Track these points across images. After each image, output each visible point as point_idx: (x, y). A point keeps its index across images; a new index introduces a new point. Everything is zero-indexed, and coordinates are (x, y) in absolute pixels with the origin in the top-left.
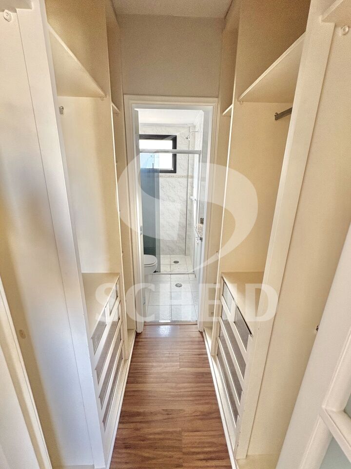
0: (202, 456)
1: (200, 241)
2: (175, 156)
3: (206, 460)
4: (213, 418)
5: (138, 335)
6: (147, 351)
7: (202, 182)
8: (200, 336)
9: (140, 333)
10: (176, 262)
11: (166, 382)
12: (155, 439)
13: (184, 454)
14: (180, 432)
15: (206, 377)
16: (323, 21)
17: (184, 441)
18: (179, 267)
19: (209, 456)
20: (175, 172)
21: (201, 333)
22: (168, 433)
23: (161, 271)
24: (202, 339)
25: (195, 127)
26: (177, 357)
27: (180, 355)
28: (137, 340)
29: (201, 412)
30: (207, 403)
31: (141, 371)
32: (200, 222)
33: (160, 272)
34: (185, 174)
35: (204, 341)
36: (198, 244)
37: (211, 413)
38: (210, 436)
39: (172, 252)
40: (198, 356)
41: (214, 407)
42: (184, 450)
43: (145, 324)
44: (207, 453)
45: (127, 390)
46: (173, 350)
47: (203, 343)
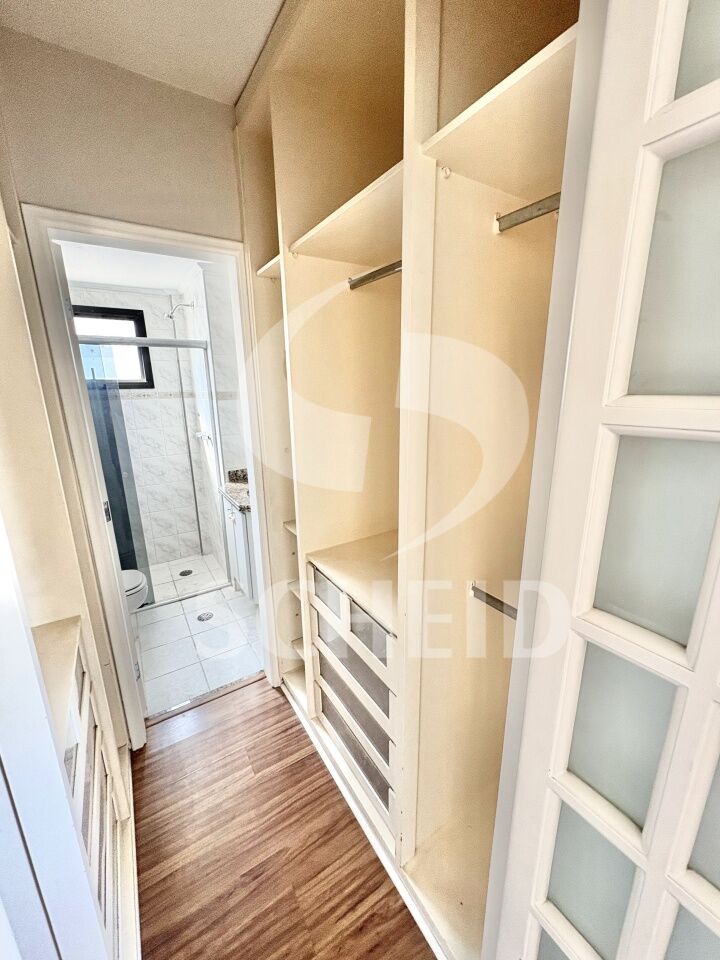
0: (344, 908)
1: (239, 515)
2: (144, 352)
3: (353, 908)
4: (342, 830)
5: (137, 757)
6: (169, 779)
7: (220, 402)
8: (278, 695)
9: (142, 751)
10: (185, 574)
11: (233, 818)
12: (243, 946)
13: (311, 928)
14: (292, 895)
15: (311, 764)
16: (425, 154)
17: (304, 906)
18: (195, 582)
19: (356, 898)
20: (152, 386)
21: (279, 689)
22: (266, 913)
23: (156, 600)
24: (282, 700)
25: (181, 296)
26: (244, 756)
27: (249, 751)
28: (138, 766)
29: (320, 830)
30: (327, 808)
31: (167, 829)
32: (227, 479)
33: (153, 602)
34: (177, 390)
35: (287, 702)
36: (234, 522)
37: (336, 822)
38: (347, 862)
39: (172, 554)
40: (284, 735)
41: (339, 808)
42: (309, 922)
43: (149, 723)
44: (350, 896)
45: (143, 889)
46: (228, 749)
47: (286, 706)
